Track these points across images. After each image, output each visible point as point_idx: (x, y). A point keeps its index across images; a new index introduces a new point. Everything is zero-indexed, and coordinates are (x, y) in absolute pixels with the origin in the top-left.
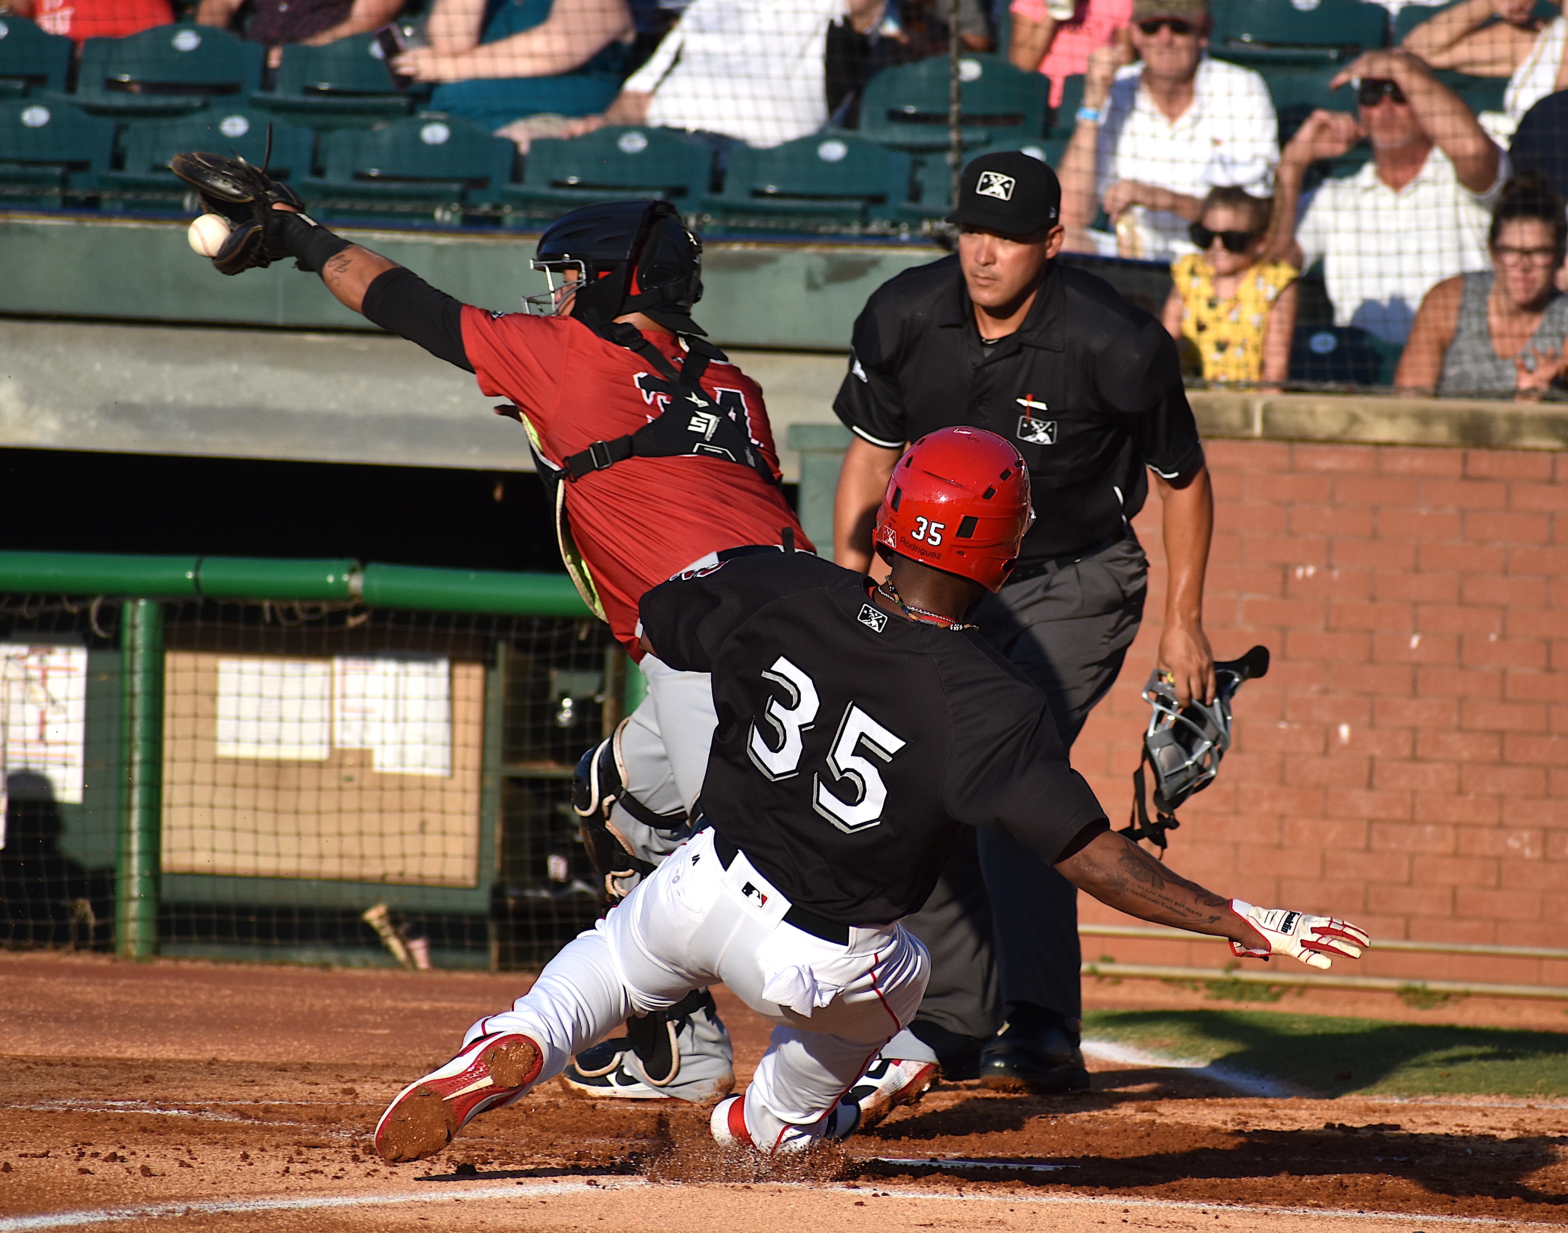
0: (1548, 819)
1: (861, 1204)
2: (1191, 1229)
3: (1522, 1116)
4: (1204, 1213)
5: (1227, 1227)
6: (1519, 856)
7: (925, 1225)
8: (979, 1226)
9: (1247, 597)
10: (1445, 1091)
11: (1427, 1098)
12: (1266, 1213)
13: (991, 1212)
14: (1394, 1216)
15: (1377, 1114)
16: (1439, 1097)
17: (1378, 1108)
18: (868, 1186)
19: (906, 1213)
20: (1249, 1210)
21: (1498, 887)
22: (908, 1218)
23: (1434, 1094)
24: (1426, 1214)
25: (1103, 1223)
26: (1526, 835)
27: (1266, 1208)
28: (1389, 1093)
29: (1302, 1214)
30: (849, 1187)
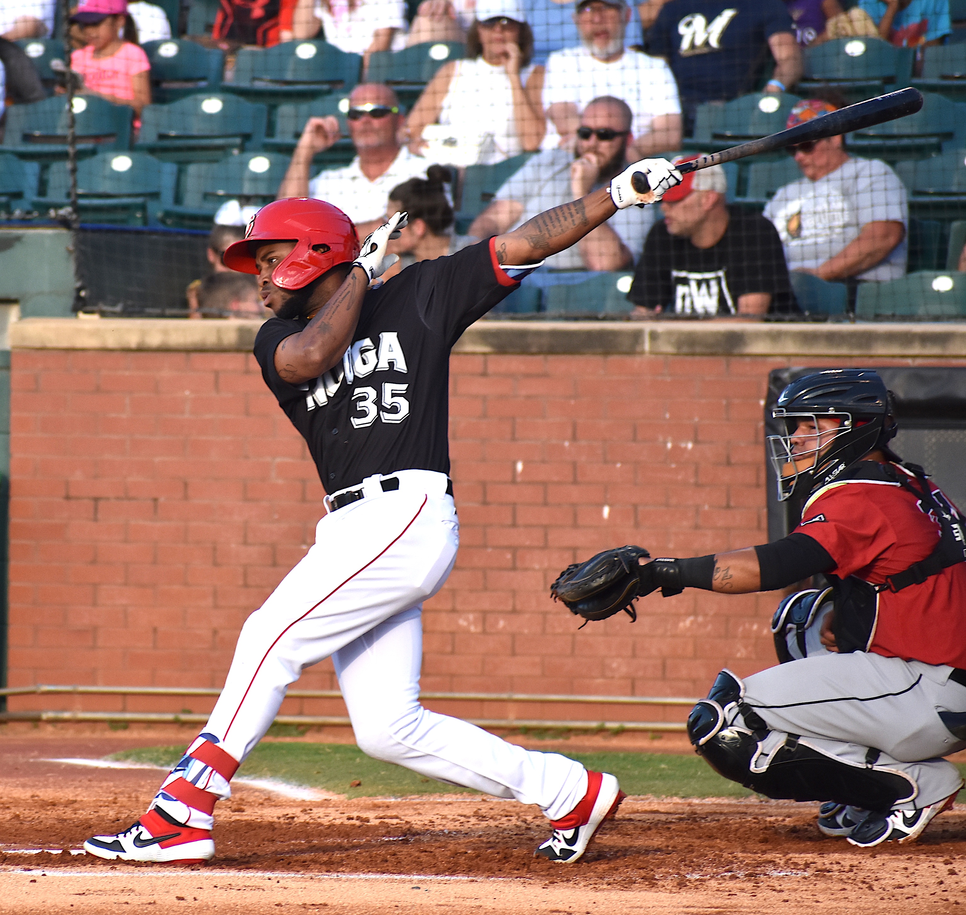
0: (486, 605)
1: (34, 881)
2: (261, 891)
3: (480, 807)
4: (269, 879)
5: (285, 888)
6: (467, 632)
7: (80, 894)
8: (116, 893)
9: (278, 460)
10: (425, 792)
11: (413, 797)
12: (311, 878)
13: (124, 884)
14: (398, 877)
15: (381, 809)
16: (422, 796)
17: (381, 805)
18: (39, 869)
19: (67, 887)
20: (300, 876)
21: (453, 653)
22: (67, 889)
23: (418, 794)
24: (419, 875)
25: (201, 888)
26: (471, 617)
27: (311, 874)
28: (387, 794)
29: (336, 877)
30: (25, 870)
